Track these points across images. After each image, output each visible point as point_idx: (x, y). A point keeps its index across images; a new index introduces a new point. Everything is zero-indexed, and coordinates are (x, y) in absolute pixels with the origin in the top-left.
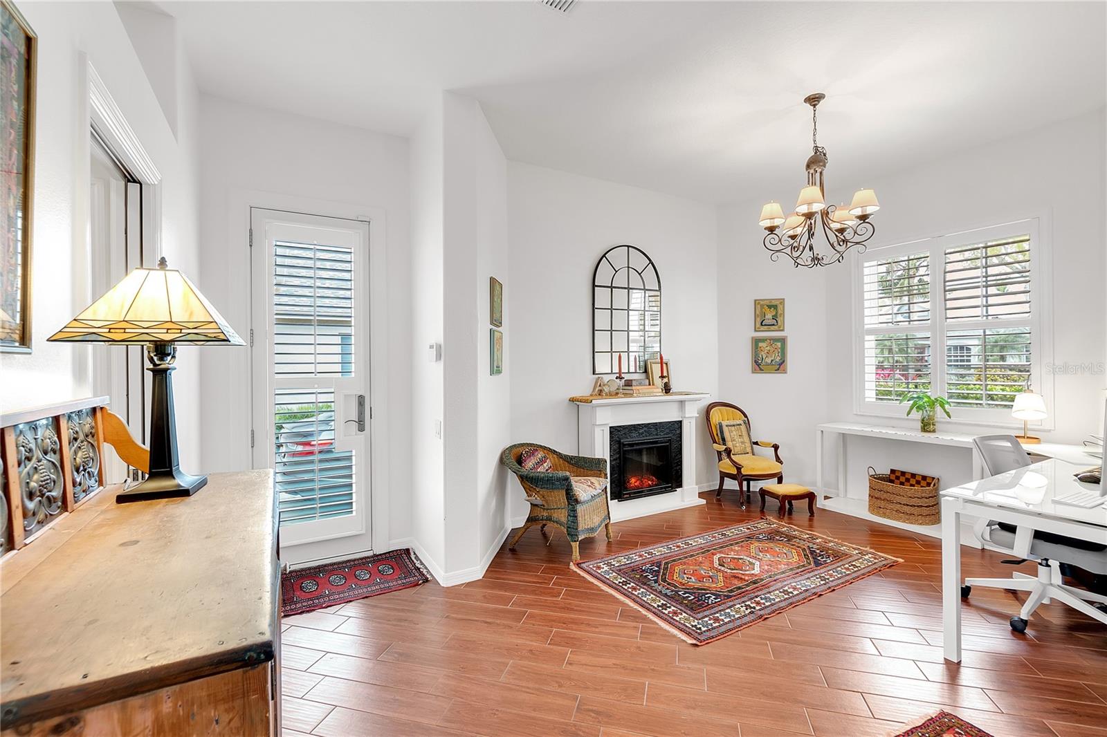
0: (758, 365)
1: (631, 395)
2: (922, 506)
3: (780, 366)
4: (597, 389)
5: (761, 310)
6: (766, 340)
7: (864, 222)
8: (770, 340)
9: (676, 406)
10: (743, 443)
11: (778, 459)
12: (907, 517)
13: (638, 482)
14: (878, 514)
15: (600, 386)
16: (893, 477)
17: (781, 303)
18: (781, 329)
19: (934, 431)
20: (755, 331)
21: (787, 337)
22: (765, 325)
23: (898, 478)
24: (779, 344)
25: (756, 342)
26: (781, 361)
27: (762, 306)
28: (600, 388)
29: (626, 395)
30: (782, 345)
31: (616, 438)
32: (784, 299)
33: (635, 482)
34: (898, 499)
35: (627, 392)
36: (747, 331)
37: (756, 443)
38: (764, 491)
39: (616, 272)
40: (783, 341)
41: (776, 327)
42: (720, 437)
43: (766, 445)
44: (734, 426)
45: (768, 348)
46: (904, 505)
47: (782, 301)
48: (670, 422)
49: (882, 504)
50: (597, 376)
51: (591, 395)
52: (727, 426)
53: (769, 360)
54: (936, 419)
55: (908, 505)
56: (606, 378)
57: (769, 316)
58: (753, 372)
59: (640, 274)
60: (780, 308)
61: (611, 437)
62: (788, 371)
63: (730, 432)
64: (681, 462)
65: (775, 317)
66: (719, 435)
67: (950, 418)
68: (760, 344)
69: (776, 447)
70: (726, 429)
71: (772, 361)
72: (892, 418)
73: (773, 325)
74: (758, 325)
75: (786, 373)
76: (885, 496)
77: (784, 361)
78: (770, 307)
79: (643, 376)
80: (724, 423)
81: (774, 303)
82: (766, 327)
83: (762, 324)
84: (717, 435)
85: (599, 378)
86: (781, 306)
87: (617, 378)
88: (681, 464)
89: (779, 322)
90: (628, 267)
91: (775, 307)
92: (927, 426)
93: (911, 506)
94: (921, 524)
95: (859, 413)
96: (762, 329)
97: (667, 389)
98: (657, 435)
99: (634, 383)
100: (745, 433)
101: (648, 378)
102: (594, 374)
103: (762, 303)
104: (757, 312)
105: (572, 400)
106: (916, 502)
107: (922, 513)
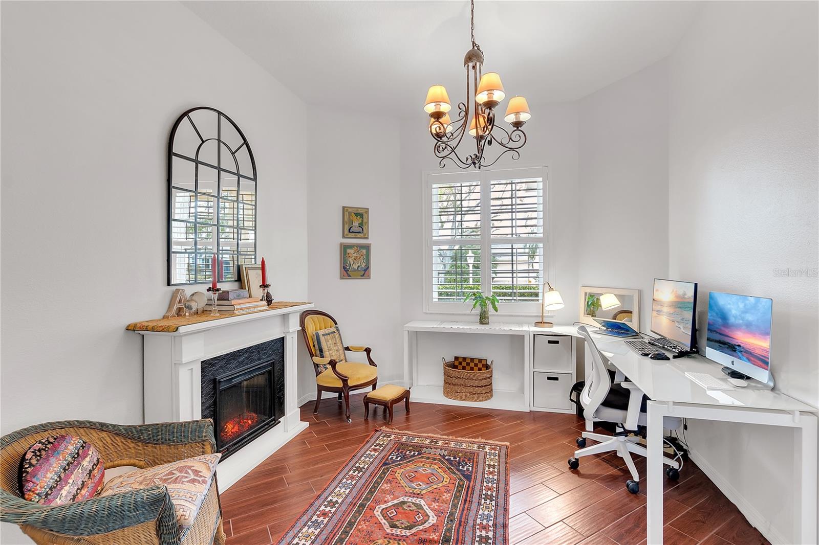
0: (346, 272)
1: (231, 314)
2: (486, 385)
3: (365, 273)
4: (175, 307)
5: (349, 217)
6: (353, 247)
7: (518, 129)
8: (356, 246)
9: (278, 321)
10: (337, 351)
11: (372, 363)
12: (478, 396)
13: (236, 427)
14: (455, 398)
15: (180, 302)
16: (457, 363)
17: (366, 212)
18: (366, 236)
19: (488, 324)
20: (344, 237)
21: (370, 244)
22: (353, 232)
23: (460, 363)
24: (364, 251)
25: (344, 248)
26: (366, 267)
27: (350, 213)
28: (179, 306)
29: (223, 314)
30: (366, 251)
31: (210, 376)
32: (368, 209)
33: (233, 428)
34: (471, 383)
35: (224, 308)
36: (335, 237)
37: (347, 349)
38: (369, 399)
39: (203, 142)
40: (367, 247)
41: (361, 235)
42: (317, 349)
43: (358, 349)
44: (329, 334)
45: (355, 255)
46: (475, 387)
47: (367, 210)
48: (272, 341)
49: (459, 389)
50: (174, 288)
51: (164, 317)
52: (323, 335)
53: (355, 266)
54: (490, 313)
55: (478, 387)
56: (189, 291)
57: (356, 224)
58: (341, 278)
59: (233, 153)
60: (365, 216)
61: (203, 376)
62: (371, 276)
63: (327, 341)
64: (283, 385)
65: (361, 226)
66: (317, 346)
67: (497, 311)
68: (349, 251)
69: (368, 351)
70: (322, 339)
71: (358, 267)
72: (453, 314)
73: (360, 232)
74: (346, 231)
75: (370, 278)
76: (462, 382)
77: (368, 267)
78: (357, 215)
79: (236, 285)
80: (321, 333)
81: (361, 211)
82: (353, 234)
83: (349, 231)
84: (314, 346)
85: (178, 290)
86: (366, 215)
87: (209, 290)
88: (284, 388)
89: (364, 229)
90: (219, 141)
91: (361, 215)
92: (483, 319)
93: (480, 387)
94: (486, 400)
95: (428, 312)
96: (349, 236)
97: (269, 300)
98: (259, 359)
99: (231, 296)
100: (338, 341)
101: (242, 287)
102: (169, 284)
103: (350, 210)
104: (346, 219)
105: (132, 329)
106: (483, 383)
107: (487, 390)
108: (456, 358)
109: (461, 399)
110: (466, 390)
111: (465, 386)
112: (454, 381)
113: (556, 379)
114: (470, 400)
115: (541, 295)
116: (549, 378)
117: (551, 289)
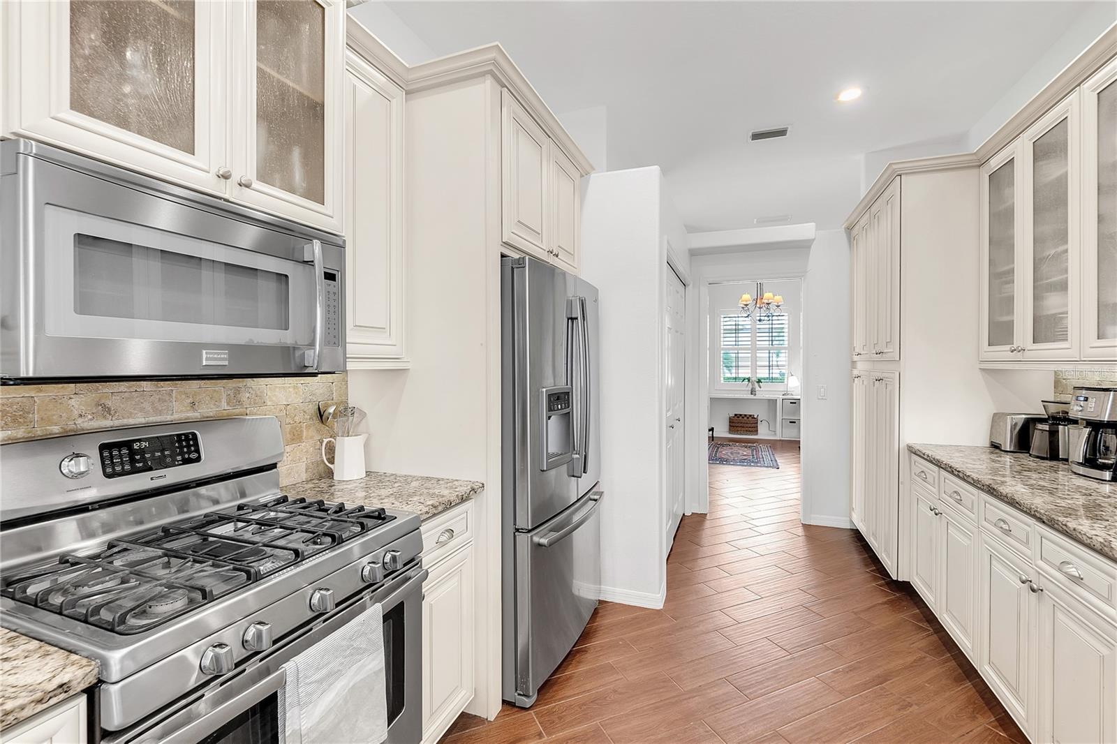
2: (754, 427)
12: (750, 432)
14: (735, 434)
16: (736, 417)
19: (756, 395)
23: (738, 417)
49: (738, 429)
54: (756, 389)
55: (749, 428)
92: (753, 392)
93: (751, 428)
95: (718, 389)
106: (753, 425)
107: (756, 432)
108: (736, 415)
109: (741, 434)
110: (743, 429)
111: (743, 427)
112: (734, 424)
113: (795, 422)
114: (746, 435)
115: (786, 379)
116: (791, 422)
117: (792, 375)
